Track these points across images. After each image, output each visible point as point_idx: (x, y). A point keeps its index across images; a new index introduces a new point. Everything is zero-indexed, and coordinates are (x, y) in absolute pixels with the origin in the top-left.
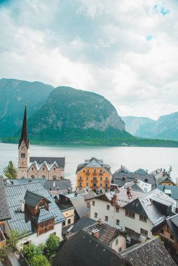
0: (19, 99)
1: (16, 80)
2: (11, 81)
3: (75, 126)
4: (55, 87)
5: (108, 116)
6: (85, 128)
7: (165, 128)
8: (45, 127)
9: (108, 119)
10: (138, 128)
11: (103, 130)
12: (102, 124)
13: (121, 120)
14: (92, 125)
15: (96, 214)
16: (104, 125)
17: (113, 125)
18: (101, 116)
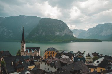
0: (27, 24)
1: (25, 16)
2: (23, 16)
3: (51, 34)
4: (42, 18)
5: (65, 30)
6: (55, 35)
7: (91, 34)
8: (37, 35)
9: (65, 31)
10: (79, 34)
11: (63, 36)
12: (62, 33)
13: (71, 31)
14: (58, 33)
15: (42, 67)
16: (63, 33)
17: (67, 33)
18: (62, 30)
